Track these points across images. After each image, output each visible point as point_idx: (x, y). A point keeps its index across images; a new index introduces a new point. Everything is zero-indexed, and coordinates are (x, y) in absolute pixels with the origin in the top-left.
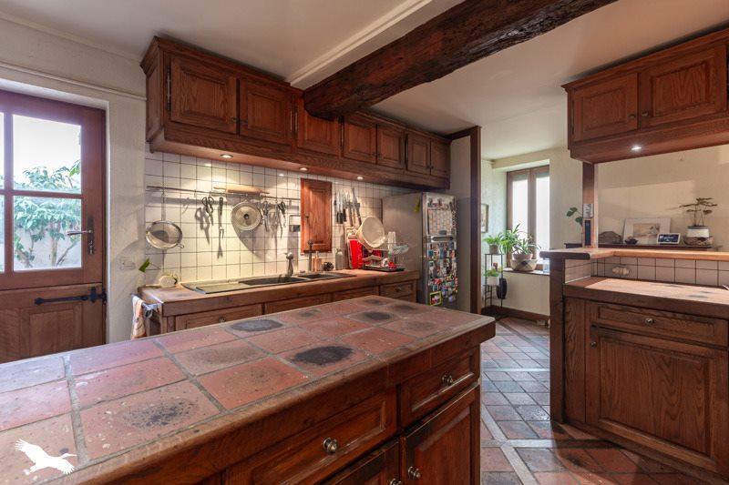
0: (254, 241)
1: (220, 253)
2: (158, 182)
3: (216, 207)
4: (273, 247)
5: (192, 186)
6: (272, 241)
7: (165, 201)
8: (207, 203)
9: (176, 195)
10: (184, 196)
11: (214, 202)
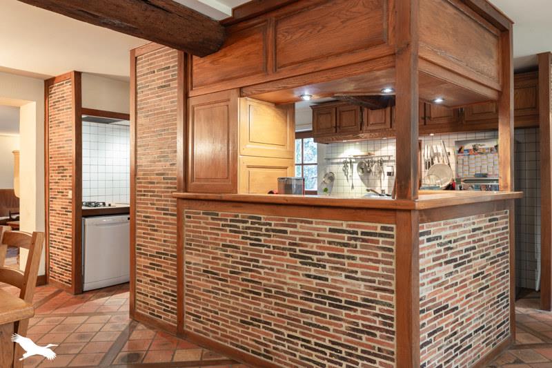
0: (368, 182)
1: (353, 187)
2: (330, 156)
3: (349, 165)
4: (379, 185)
5: (341, 155)
6: (378, 182)
7: (332, 163)
8: (345, 163)
9: (336, 161)
10: (339, 161)
11: (348, 163)
